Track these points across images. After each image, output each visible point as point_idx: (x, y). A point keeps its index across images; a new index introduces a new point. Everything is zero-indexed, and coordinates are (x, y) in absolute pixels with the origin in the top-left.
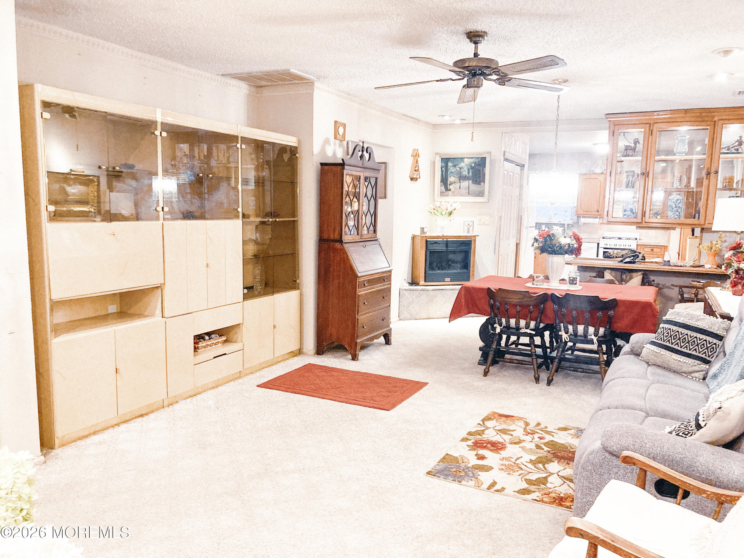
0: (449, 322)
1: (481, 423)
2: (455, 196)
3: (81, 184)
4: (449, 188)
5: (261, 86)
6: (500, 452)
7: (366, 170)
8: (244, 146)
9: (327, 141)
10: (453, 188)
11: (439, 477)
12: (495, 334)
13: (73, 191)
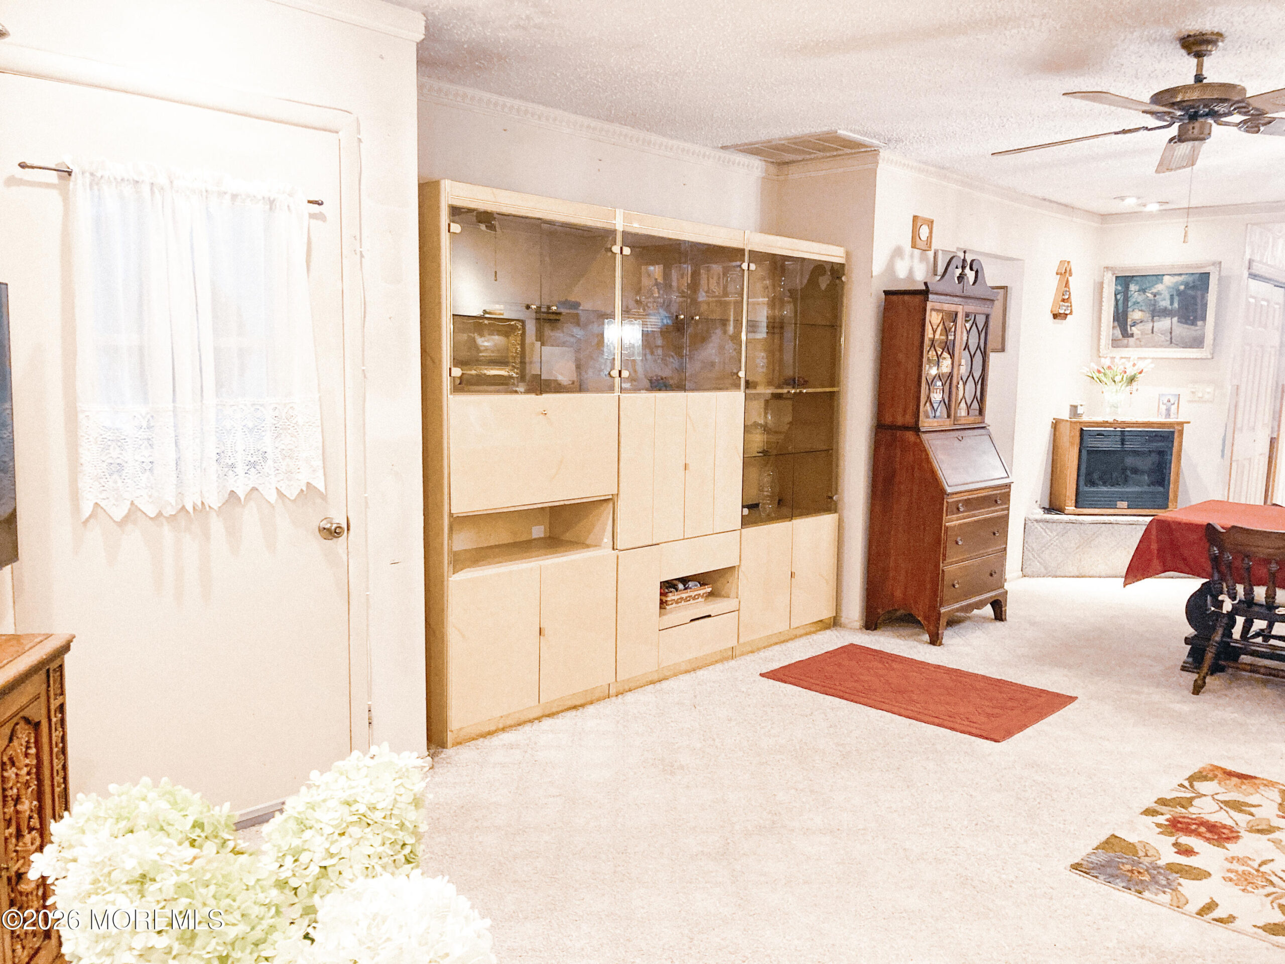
0: (1124, 586)
1: (1186, 784)
2: (1141, 346)
3: (499, 333)
4: (1130, 332)
5: (787, 163)
6: (1226, 845)
7: (969, 301)
8: (753, 267)
9: (898, 252)
10: (1139, 332)
11: (1096, 877)
12: (1219, 615)
13: (486, 344)
